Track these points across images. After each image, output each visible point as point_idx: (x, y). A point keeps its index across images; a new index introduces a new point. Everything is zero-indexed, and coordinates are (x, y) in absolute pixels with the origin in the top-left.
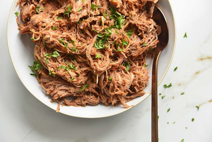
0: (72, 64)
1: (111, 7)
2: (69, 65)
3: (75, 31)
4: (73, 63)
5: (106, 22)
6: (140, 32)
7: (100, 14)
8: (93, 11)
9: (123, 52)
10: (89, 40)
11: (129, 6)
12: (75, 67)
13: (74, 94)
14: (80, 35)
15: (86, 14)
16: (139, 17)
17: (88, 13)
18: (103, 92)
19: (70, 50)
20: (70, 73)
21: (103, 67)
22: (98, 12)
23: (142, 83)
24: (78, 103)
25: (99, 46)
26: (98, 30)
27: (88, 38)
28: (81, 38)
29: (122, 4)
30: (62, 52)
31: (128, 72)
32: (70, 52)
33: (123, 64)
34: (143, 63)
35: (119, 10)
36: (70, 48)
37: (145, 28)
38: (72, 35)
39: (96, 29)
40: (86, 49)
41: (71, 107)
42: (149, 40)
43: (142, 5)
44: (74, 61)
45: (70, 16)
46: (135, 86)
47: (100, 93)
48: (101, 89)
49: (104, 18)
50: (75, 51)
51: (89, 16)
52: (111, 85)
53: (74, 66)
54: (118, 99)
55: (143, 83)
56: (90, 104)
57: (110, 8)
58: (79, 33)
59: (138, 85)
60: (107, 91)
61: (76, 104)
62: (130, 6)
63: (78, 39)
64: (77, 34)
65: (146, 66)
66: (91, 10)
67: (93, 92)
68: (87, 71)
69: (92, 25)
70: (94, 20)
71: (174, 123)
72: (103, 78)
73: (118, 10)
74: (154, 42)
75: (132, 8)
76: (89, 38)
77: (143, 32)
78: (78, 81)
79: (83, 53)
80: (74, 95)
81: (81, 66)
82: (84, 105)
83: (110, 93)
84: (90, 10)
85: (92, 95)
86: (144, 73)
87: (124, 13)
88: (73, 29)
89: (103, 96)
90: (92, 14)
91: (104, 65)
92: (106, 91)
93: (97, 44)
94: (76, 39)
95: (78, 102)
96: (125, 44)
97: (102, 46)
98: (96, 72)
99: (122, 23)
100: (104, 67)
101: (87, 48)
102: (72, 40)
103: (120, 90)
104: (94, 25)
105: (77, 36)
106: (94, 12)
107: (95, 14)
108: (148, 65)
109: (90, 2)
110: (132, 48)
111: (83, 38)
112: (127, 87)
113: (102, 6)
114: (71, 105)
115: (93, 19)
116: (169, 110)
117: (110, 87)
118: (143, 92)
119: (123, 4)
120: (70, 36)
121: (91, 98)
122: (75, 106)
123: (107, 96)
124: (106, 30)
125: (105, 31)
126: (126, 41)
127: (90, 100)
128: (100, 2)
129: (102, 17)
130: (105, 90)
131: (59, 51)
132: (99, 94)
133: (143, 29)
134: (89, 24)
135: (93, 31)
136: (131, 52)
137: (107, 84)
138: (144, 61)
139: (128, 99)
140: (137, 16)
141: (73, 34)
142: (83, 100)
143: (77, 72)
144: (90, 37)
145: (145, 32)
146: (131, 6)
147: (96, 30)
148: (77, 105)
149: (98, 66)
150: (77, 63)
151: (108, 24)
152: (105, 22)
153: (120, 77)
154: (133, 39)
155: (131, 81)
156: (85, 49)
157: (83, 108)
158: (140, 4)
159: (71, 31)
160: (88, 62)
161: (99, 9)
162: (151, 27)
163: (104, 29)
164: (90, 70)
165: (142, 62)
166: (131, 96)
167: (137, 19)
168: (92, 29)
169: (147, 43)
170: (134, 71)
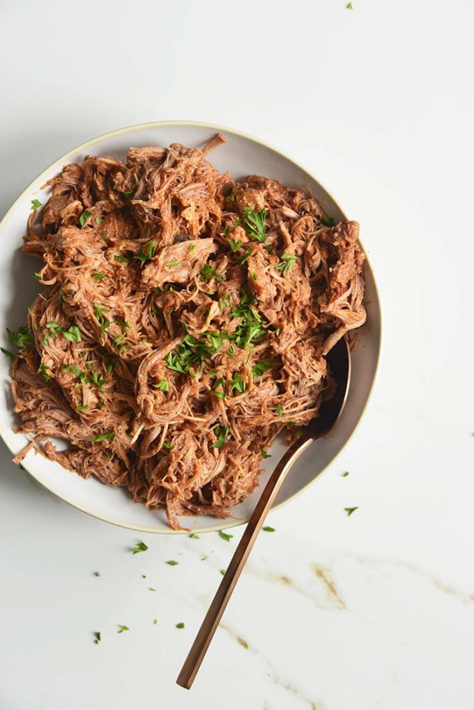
0: (100, 372)
1: (246, 292)
2: (93, 371)
3: (142, 303)
4: (103, 371)
5: (218, 318)
6: (283, 376)
7: (213, 293)
8: (202, 281)
9: (224, 401)
10: (162, 338)
11: (287, 308)
12: (102, 383)
13: (73, 440)
14: (149, 318)
15: (183, 280)
16: (300, 341)
17: (189, 278)
18: (139, 467)
19: (109, 341)
20: (84, 390)
21: (161, 414)
22: (213, 288)
23: (233, 491)
24: (73, 463)
25: (177, 364)
26: (192, 327)
27: (162, 334)
28: (148, 324)
29: (273, 297)
30: (91, 336)
31: (216, 450)
32: (106, 344)
33: (214, 427)
34: (262, 447)
35: (261, 307)
36: (111, 337)
37: (298, 373)
38: (131, 310)
39: (188, 323)
40: (144, 356)
41: (56, 464)
42: (295, 405)
43: (319, 321)
44: (107, 369)
45: (144, 268)
46: (215, 489)
47: (134, 466)
48: (138, 458)
49: (218, 309)
50: (119, 347)
51: (188, 289)
52: (163, 461)
53: (101, 378)
54: (164, 499)
55: (235, 492)
56: (101, 478)
57: (244, 293)
58: (148, 313)
59: (223, 490)
60: (151, 469)
61: (68, 463)
62: (291, 310)
63: (141, 324)
64: (145, 313)
65: (266, 457)
66: (200, 276)
67: (119, 457)
68: (126, 406)
69: (184, 309)
70: (194, 300)
71: (151, 589)
72: (155, 438)
73: (258, 305)
74: (306, 414)
75: (293, 314)
76: (167, 334)
77: (291, 380)
78: (93, 416)
79: (135, 360)
80: (73, 443)
81: (118, 387)
82: (86, 474)
83: (153, 477)
84: (197, 276)
85: (112, 461)
86: (250, 470)
87: (269, 318)
88: (141, 298)
89: (137, 475)
90: (196, 286)
91: (167, 412)
92: (148, 468)
93: (175, 358)
94: (137, 322)
95: (75, 462)
96: (237, 386)
97: (183, 367)
98: (141, 416)
99: (253, 338)
100: (164, 414)
101: (147, 354)
102: (126, 321)
103: (177, 481)
104: (188, 312)
105: (141, 316)
106: (202, 283)
107: (202, 290)
108: (270, 456)
109: (206, 259)
110: (249, 404)
111: (154, 328)
112: (198, 483)
113: (228, 280)
114: (57, 461)
115: (194, 297)
116: (172, 563)
117: (159, 466)
118: (226, 511)
119: (276, 299)
120: (126, 310)
121: (108, 468)
122: (64, 467)
123: (146, 481)
124: (209, 336)
125: (206, 338)
126: (243, 383)
127: (103, 469)
128: (229, 268)
129: (215, 304)
130: (147, 465)
131: (83, 329)
132: (131, 466)
133: (294, 373)
134: (179, 305)
135: (181, 323)
136: (244, 411)
137: (154, 454)
138: (268, 442)
139: (187, 509)
140: (295, 339)
141: (134, 309)
142: (89, 462)
143: (101, 395)
144: (169, 333)
145: (296, 383)
146: (294, 310)
147: (187, 325)
148: (70, 467)
149: (152, 407)
150: (113, 376)
151: (220, 323)
152: (217, 316)
153: (191, 455)
154: (261, 384)
155: (213, 476)
156: (143, 354)
157: (81, 478)
158: (316, 315)
159: (134, 300)
160: (135, 386)
161: (216, 282)
162: (312, 377)
163: (206, 332)
164: (131, 406)
165: (260, 443)
166: (196, 507)
167: (291, 346)
168: (180, 318)
169: (287, 409)
170: (230, 456)
